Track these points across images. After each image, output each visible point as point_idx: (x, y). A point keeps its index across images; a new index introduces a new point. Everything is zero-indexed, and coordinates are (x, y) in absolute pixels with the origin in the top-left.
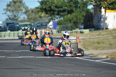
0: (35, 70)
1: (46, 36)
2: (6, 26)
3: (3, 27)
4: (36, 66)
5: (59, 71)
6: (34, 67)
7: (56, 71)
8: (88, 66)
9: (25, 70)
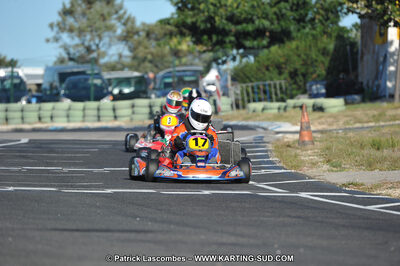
0: (160, 237)
1: (170, 110)
2: (57, 84)
3: (46, 86)
4: (163, 222)
5: (241, 240)
6: (156, 226)
7: (232, 239)
8: (344, 226)
9: (126, 235)
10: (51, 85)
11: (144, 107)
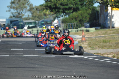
2: (10, 24)
3: (6, 24)
4: (41, 65)
10: (8, 24)
11: (36, 31)
